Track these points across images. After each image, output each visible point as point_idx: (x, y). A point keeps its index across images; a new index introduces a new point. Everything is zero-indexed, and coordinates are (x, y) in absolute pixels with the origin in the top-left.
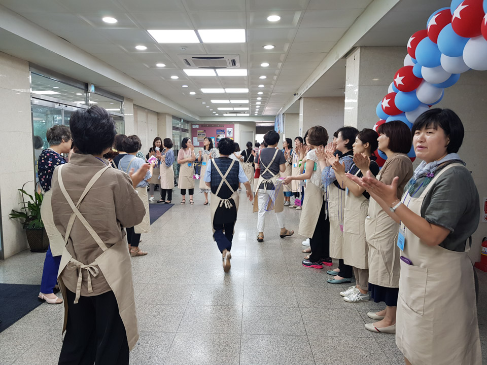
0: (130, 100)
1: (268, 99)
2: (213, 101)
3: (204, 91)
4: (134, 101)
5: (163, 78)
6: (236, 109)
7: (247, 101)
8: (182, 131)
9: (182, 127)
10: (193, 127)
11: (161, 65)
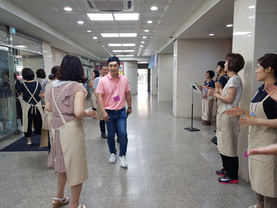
0: (48, 42)
1: (149, 42)
2: (110, 45)
3: (104, 35)
4: (51, 44)
5: (71, 23)
6: (125, 51)
7: (134, 45)
8: (89, 67)
9: (89, 65)
10: (96, 65)
11: (68, 9)
